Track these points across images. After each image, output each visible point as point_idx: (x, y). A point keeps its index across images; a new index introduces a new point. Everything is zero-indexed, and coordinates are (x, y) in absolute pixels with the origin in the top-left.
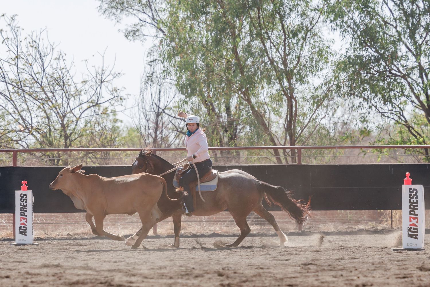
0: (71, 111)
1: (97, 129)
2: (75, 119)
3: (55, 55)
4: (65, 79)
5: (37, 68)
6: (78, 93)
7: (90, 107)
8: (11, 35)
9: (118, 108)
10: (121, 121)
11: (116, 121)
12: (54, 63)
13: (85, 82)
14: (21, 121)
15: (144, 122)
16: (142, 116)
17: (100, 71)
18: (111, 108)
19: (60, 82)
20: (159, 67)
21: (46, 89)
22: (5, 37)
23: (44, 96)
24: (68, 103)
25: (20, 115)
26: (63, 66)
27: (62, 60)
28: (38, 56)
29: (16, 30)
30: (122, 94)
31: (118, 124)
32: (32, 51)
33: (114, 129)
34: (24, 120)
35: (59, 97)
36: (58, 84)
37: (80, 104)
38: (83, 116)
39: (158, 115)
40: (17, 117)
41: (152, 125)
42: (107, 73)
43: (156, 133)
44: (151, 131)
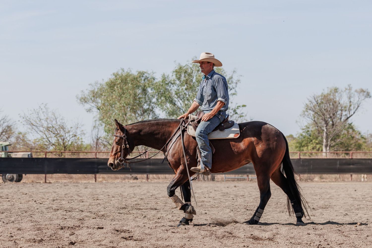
0: (66, 138)
1: (76, 144)
2: (67, 141)
3: (61, 118)
4: (65, 127)
5: (54, 122)
6: (69, 132)
7: (73, 137)
8: (45, 110)
9: (83, 137)
10: (84, 142)
11: (82, 142)
12: (61, 121)
13: (71, 128)
14: (48, 141)
15: (92, 142)
16: (92, 140)
17: (77, 124)
18: (80, 137)
19: (63, 128)
20: (98, 123)
21: (57, 130)
22: (43, 111)
23: (56, 132)
24: (65, 135)
25: (48, 139)
26: (63, 122)
27: (63, 120)
28: (55, 118)
29: (47, 109)
30: (85, 132)
31: (83, 143)
32: (53, 116)
33: (82, 144)
34: (49, 141)
35: (62, 133)
36: (62, 128)
37: (69, 136)
38: (71, 139)
39: (98, 140)
40: (47, 140)
41: (95, 143)
42: (79, 125)
43: (96, 146)
44: (95, 145)
